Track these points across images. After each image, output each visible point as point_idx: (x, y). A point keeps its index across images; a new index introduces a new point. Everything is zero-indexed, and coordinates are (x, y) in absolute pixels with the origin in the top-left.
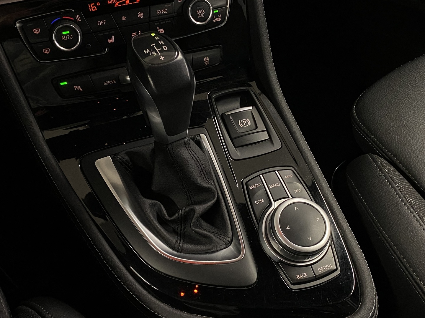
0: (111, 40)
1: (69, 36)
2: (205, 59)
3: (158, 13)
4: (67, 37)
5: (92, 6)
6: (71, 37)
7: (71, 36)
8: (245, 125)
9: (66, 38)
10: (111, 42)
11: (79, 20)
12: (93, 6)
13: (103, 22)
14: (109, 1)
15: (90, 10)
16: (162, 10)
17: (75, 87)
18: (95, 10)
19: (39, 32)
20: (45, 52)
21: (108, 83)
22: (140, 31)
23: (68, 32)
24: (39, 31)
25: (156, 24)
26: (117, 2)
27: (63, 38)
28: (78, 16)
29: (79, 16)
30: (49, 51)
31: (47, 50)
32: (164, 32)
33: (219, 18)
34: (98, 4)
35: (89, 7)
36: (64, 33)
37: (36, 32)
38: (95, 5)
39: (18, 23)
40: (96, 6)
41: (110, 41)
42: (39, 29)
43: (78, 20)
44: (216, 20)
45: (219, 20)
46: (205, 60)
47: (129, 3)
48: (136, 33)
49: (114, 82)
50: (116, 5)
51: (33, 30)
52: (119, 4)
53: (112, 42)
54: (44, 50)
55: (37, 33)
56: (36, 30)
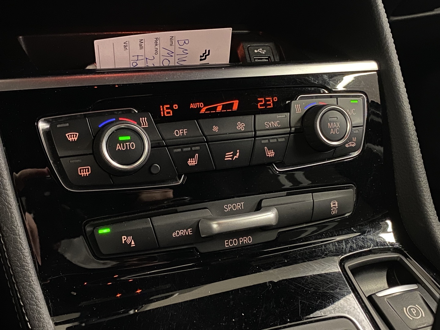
0: (193, 161)
1: (129, 145)
2: (332, 204)
3: (267, 126)
4: (127, 145)
5: (165, 109)
6: (133, 147)
7: (132, 144)
8: (415, 315)
9: (124, 148)
10: (192, 164)
11: (146, 125)
12: (167, 108)
13: (183, 131)
14: (192, 104)
15: (161, 115)
16: (272, 122)
17: (124, 238)
18: (170, 115)
19: (76, 139)
20: (81, 173)
21: (180, 233)
22: (238, 151)
23: (128, 138)
24: (76, 137)
25: (263, 142)
26: (204, 107)
27: (118, 147)
28: (144, 120)
29: (146, 118)
30: (88, 171)
31: (85, 169)
32: (273, 155)
33: (354, 142)
34: (176, 107)
35: (162, 110)
36: (121, 138)
37: (71, 137)
38: (171, 108)
39: (42, 121)
40: (171, 110)
41: (191, 162)
42: (78, 134)
43: (143, 125)
44: (349, 145)
45: (353, 145)
46: (332, 206)
47: (222, 110)
48: (232, 153)
49: (190, 232)
50: (203, 111)
51: (67, 135)
52: (207, 110)
53: (194, 164)
54: (80, 170)
55: (72, 140)
56: (71, 135)
